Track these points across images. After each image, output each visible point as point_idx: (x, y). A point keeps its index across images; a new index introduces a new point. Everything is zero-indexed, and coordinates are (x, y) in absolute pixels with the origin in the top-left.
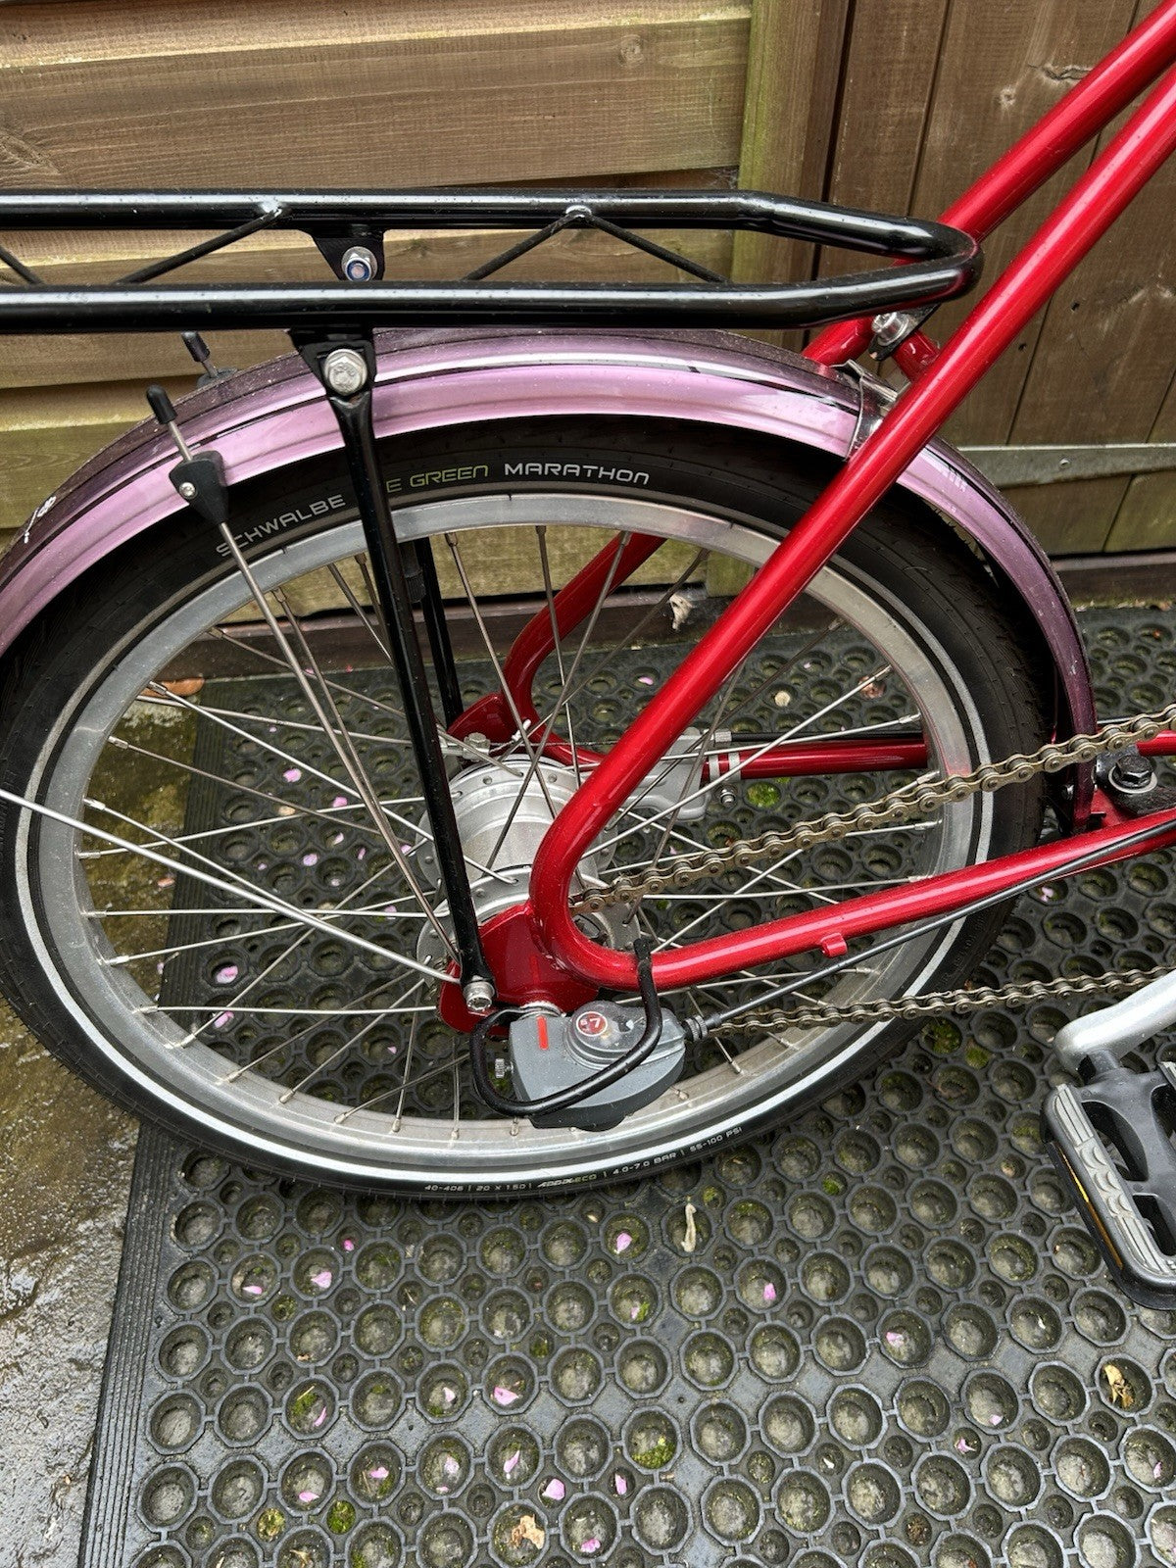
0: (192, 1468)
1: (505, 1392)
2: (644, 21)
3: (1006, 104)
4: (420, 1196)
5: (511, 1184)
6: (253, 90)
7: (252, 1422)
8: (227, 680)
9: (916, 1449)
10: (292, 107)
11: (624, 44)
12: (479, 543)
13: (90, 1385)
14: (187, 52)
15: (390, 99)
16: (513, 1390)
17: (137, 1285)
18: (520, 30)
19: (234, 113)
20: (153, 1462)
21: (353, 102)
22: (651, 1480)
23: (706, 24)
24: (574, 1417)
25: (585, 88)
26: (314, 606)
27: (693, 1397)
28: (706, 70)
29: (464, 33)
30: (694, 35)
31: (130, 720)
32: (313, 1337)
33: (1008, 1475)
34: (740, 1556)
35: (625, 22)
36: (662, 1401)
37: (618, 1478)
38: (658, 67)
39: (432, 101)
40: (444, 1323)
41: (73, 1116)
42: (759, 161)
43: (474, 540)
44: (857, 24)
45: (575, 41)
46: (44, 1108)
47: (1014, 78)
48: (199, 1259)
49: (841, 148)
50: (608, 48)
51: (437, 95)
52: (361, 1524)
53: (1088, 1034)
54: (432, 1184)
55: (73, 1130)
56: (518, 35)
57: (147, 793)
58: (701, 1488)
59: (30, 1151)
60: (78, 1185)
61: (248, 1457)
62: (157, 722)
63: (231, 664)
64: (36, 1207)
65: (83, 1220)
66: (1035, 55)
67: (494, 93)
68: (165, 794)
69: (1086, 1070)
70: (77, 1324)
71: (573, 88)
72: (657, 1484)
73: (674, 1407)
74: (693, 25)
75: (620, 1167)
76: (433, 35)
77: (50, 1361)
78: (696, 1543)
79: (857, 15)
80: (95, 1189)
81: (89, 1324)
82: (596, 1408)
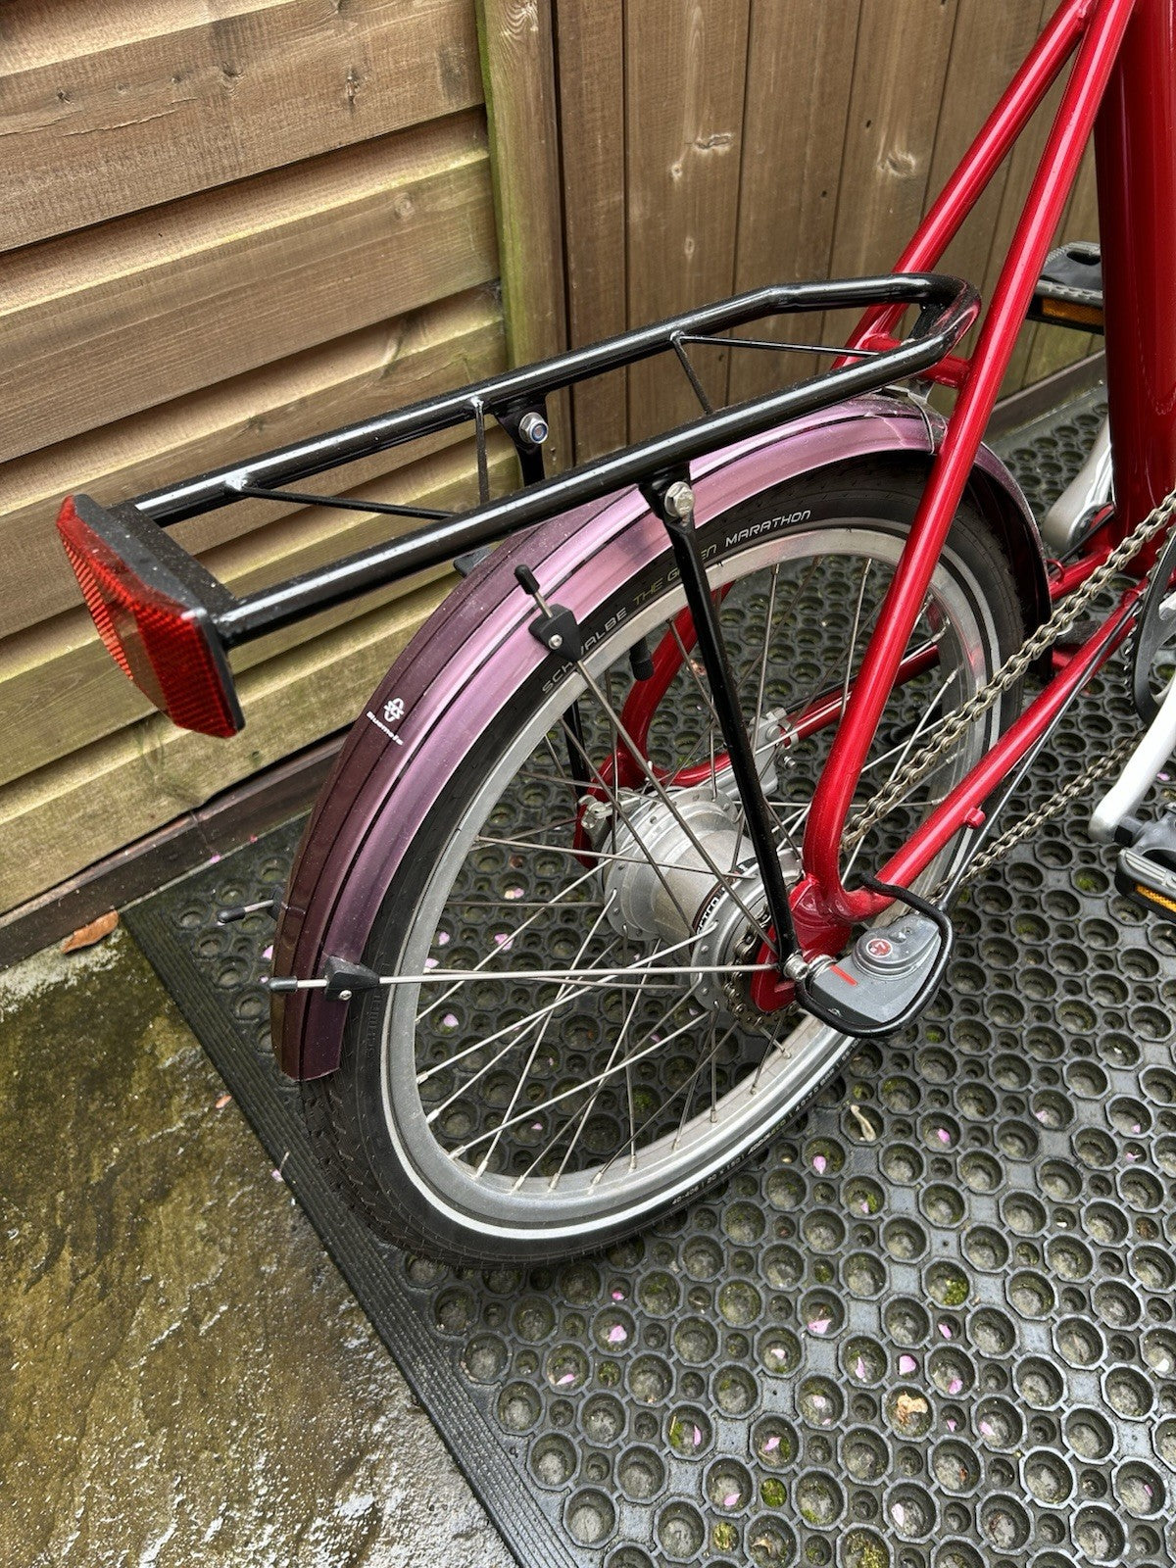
0: (632, 1540)
1: (817, 1323)
2: (410, 180)
3: (677, 176)
4: (671, 1212)
5: (729, 1163)
6: (86, 328)
7: (644, 1477)
8: (139, 901)
9: (1110, 1177)
10: (126, 332)
11: (397, 203)
12: (346, 672)
13: (488, 1544)
14: (21, 307)
15: (212, 300)
16: (822, 1318)
17: (471, 1438)
18: (313, 212)
19: (74, 352)
20: (597, 1560)
21: (181, 312)
22: (967, 1310)
23: (457, 171)
24: (885, 1305)
25: (373, 247)
26: (207, 792)
27: (952, 1237)
28: (462, 207)
29: (267, 227)
30: (449, 181)
31: (66, 981)
32: (642, 1383)
33: (1168, 1160)
34: (1059, 1320)
35: (395, 184)
36: (934, 1253)
37: (941, 1327)
38: (426, 215)
39: (249, 292)
40: (735, 1305)
41: (295, 1345)
42: (519, 268)
43: (341, 671)
44: (565, 143)
45: (359, 210)
46: (260, 1354)
47: (678, 155)
48: (510, 1382)
49: (571, 241)
50: (385, 209)
51: (252, 286)
52: (794, 1486)
53: (1110, 811)
54: (676, 1197)
55: (303, 1355)
56: (313, 217)
57: (139, 1035)
58: (1001, 1294)
59: (276, 1397)
60: (346, 1396)
61: (671, 1500)
62: (96, 969)
63: (141, 883)
64: (321, 1439)
65: (374, 1420)
66: (688, 134)
67: (300, 271)
68: (158, 1028)
69: (1123, 837)
70: (437, 1505)
71: (363, 250)
72: (974, 1310)
73: (945, 1252)
74: (447, 174)
75: (799, 1104)
76: (241, 235)
77: (437, 1550)
78: (1025, 1332)
79: (564, 135)
80: (364, 1391)
81: (448, 1497)
82: (894, 1288)
